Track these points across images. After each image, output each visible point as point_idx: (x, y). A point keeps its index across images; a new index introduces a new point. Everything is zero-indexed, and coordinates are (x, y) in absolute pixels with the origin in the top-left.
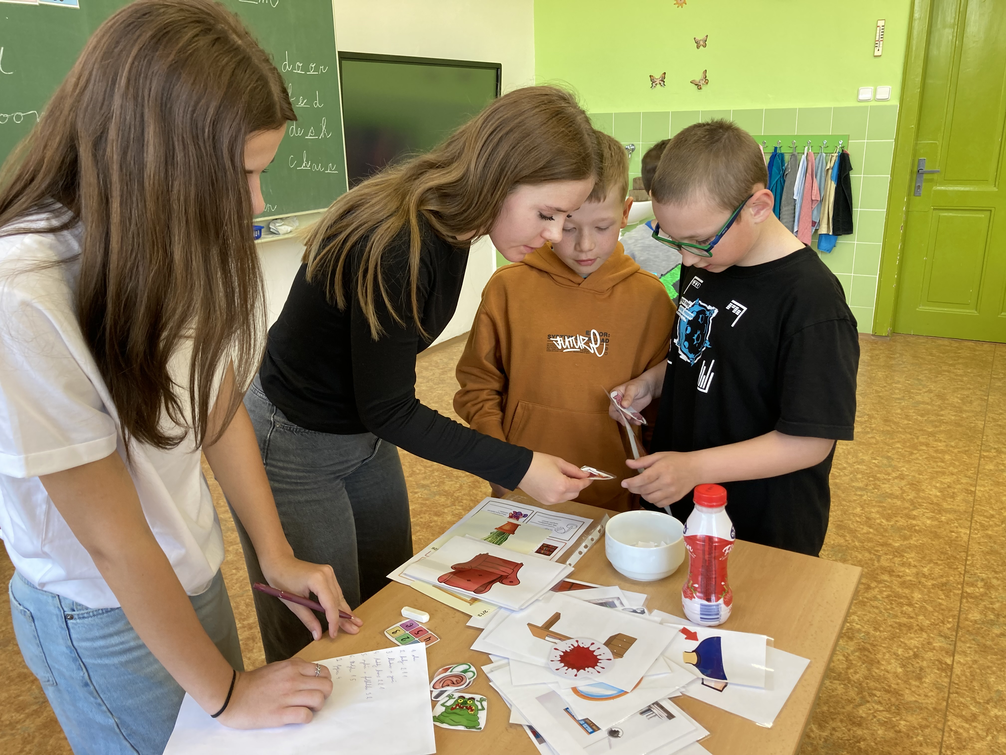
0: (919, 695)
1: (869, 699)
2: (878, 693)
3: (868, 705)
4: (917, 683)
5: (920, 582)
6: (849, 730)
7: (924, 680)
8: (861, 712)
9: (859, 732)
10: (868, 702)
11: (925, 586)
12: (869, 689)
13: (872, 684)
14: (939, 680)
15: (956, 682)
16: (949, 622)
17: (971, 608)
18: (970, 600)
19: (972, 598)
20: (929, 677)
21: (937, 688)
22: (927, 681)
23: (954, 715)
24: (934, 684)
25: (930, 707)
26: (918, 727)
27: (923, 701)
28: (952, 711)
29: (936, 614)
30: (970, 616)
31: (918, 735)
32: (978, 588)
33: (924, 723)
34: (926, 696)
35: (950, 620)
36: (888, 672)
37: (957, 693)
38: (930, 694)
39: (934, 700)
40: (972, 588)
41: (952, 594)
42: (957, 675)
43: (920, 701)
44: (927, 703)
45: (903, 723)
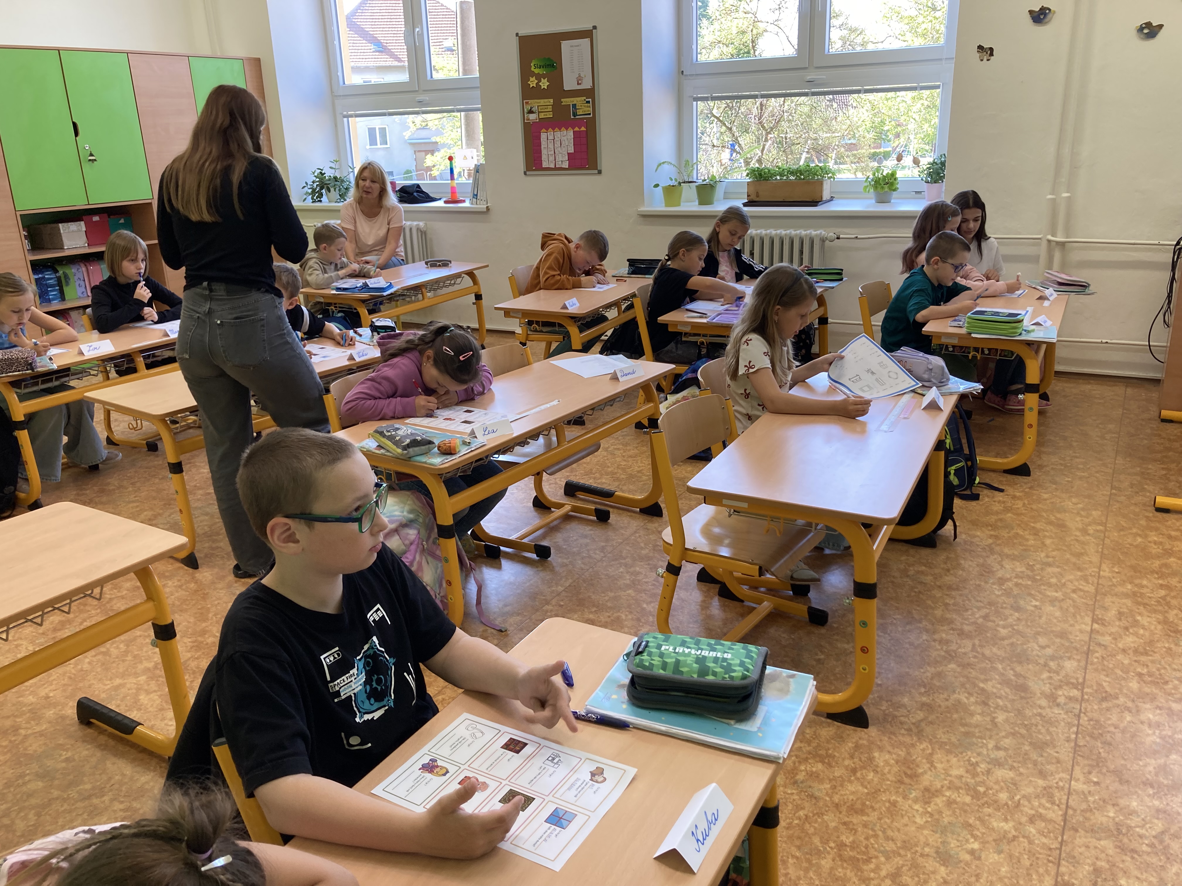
0: (1096, 847)
1: (1153, 840)
2: (1145, 848)
3: (1154, 833)
4: (1100, 863)
5: (1133, 701)
6: (1168, 804)
7: (1091, 868)
8: (1160, 825)
9: (1157, 803)
10: (1154, 837)
11: (1127, 696)
12: (1156, 854)
13: (1154, 860)
14: (1073, 869)
15: (1051, 865)
16: (1097, 658)
17: (1074, 672)
18: (1074, 681)
19: (1072, 684)
20: (1085, 873)
21: (1074, 857)
22: (1087, 867)
23: (1055, 822)
24: (1078, 863)
25: (1082, 832)
26: (1094, 811)
27: (1090, 840)
28: (1057, 826)
29: (1111, 666)
30: (1075, 664)
31: (1094, 802)
32: (1064, 695)
33: (1088, 815)
34: (1088, 847)
35: (1096, 660)
36: (1137, 878)
37: (1050, 849)
38: (1082, 849)
39: (1078, 841)
40: (1071, 695)
41: (1095, 688)
42: (1049, 875)
43: (1094, 840)
44: (1086, 837)
45: (1111, 814)
